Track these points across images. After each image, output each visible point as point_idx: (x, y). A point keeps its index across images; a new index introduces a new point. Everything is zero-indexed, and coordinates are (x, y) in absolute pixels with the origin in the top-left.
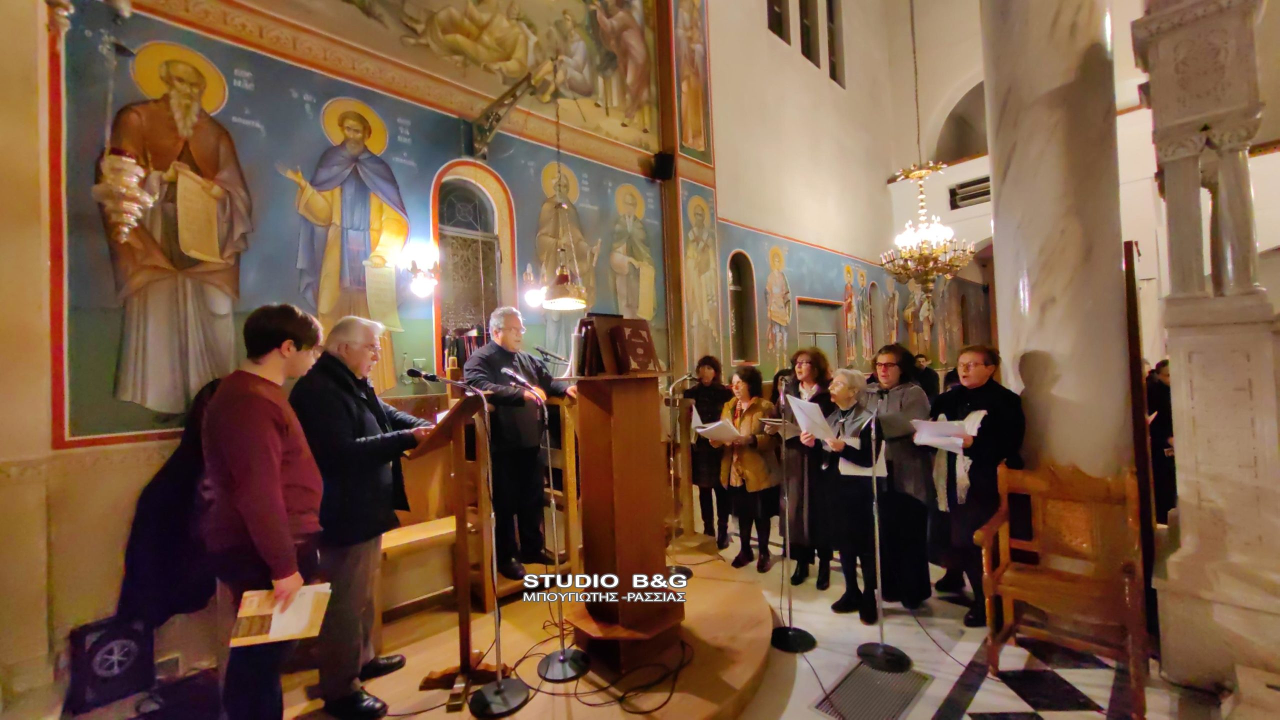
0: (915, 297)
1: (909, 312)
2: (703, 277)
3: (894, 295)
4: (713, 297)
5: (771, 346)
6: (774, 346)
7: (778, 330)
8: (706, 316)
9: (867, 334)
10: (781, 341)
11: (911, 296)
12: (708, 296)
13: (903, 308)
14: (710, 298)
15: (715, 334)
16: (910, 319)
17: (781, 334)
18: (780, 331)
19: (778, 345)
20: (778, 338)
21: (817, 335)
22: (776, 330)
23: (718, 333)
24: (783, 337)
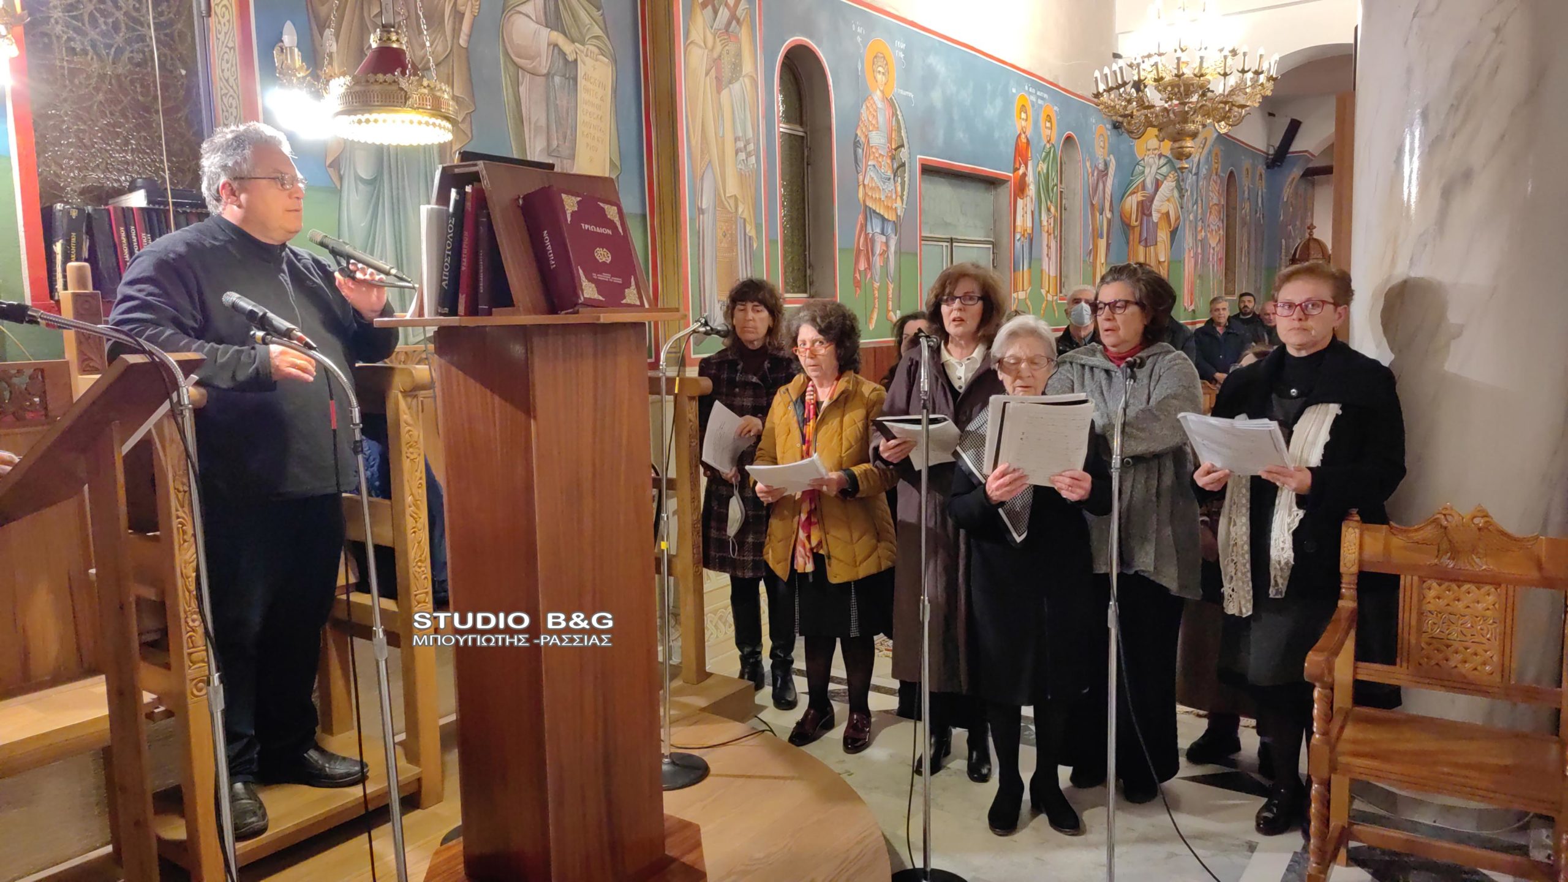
0: (1147, 171)
1: (1132, 202)
2: (725, 93)
3: (1106, 165)
4: (747, 143)
5: (862, 266)
6: (870, 266)
7: (878, 230)
8: (732, 188)
9: (1053, 244)
10: (884, 253)
11: (1139, 168)
12: (737, 139)
13: (1123, 191)
14: (741, 144)
15: (751, 231)
16: (1134, 217)
17: (884, 239)
18: (883, 233)
19: (877, 261)
20: (878, 249)
21: (954, 244)
22: (875, 227)
23: (758, 227)
24: (887, 244)
